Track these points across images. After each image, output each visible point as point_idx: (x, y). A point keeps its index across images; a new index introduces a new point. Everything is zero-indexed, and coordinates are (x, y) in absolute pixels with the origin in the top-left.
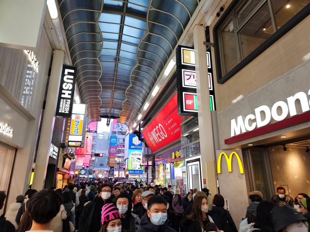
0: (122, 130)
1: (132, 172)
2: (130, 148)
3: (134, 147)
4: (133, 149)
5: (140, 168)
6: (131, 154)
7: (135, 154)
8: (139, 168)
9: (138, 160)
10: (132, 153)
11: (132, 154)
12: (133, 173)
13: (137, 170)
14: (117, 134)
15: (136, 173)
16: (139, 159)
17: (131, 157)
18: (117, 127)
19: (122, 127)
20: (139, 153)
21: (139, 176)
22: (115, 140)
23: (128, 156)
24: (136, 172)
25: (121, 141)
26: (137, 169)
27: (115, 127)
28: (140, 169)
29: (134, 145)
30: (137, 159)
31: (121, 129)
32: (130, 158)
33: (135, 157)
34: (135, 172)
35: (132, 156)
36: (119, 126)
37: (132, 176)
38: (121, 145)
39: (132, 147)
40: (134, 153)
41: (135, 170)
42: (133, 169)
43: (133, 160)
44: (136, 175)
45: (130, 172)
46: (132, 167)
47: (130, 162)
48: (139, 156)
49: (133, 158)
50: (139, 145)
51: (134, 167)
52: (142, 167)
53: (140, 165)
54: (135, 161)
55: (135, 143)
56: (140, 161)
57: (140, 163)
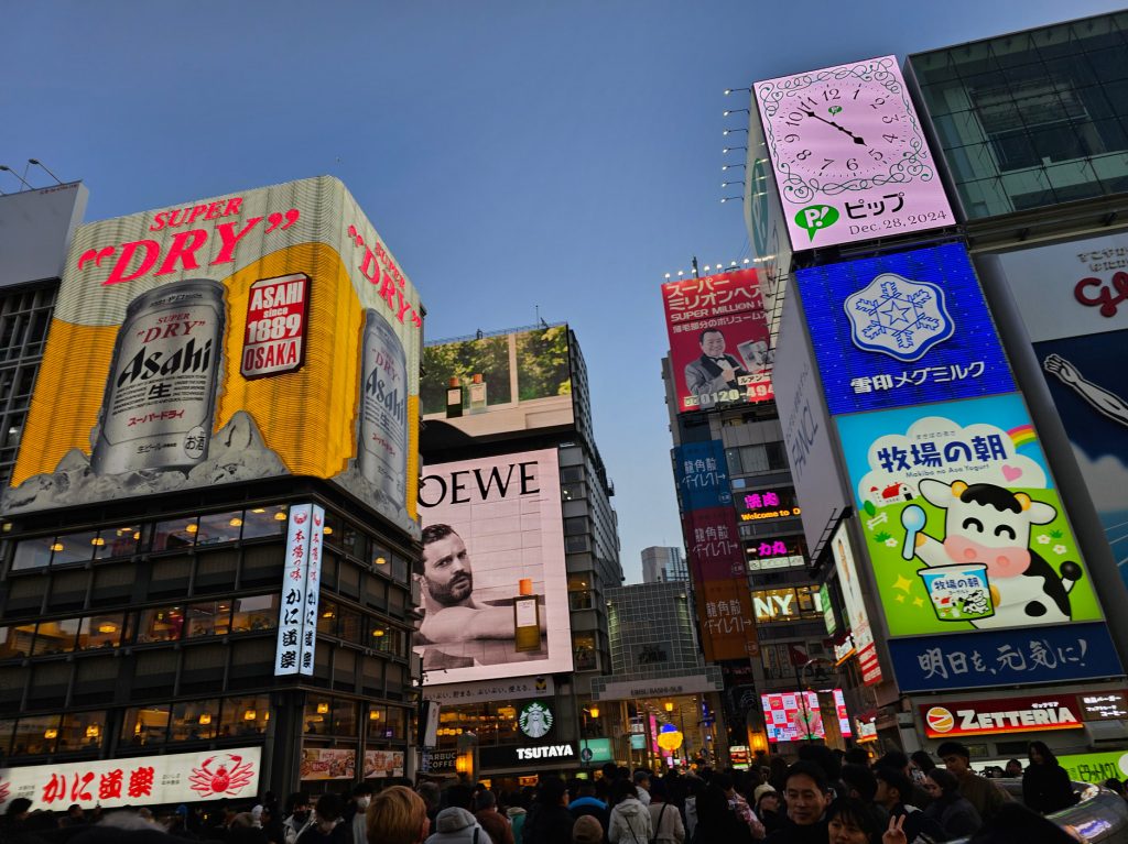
0: (744, 388)
1: (958, 662)
2: (839, 400)
3: (886, 382)
4: (878, 400)
6: (876, 462)
7: (927, 455)
8: (1035, 609)
9: (989, 515)
10: (887, 442)
11: (892, 459)
12: (972, 677)
13: (1017, 637)
14: (714, 426)
15: (1007, 674)
16: (1002, 498)
17: (891, 492)
18: (702, 382)
19: (739, 373)
20: (966, 435)
22: (710, 464)
23: (848, 489)
24: (1005, 655)
25: (757, 462)
26: (1012, 616)
27: (691, 380)
29: (877, 361)
30: (966, 498)
31: (733, 385)
32: (878, 501)
33: (942, 486)
34: (989, 661)
35: (898, 477)
37: (968, 714)
38: (761, 493)
39: (862, 385)
40: (903, 443)
42: (965, 627)
43: (913, 518)
44: (1025, 705)
45: (931, 660)
46: (939, 606)
47: (892, 543)
48: (976, 461)
49: (916, 495)
50: (939, 351)
51: (955, 597)
52: (1067, 584)
53: (1037, 566)
54: (955, 527)
55: (887, 341)
56: (1007, 517)
57: (1021, 541)
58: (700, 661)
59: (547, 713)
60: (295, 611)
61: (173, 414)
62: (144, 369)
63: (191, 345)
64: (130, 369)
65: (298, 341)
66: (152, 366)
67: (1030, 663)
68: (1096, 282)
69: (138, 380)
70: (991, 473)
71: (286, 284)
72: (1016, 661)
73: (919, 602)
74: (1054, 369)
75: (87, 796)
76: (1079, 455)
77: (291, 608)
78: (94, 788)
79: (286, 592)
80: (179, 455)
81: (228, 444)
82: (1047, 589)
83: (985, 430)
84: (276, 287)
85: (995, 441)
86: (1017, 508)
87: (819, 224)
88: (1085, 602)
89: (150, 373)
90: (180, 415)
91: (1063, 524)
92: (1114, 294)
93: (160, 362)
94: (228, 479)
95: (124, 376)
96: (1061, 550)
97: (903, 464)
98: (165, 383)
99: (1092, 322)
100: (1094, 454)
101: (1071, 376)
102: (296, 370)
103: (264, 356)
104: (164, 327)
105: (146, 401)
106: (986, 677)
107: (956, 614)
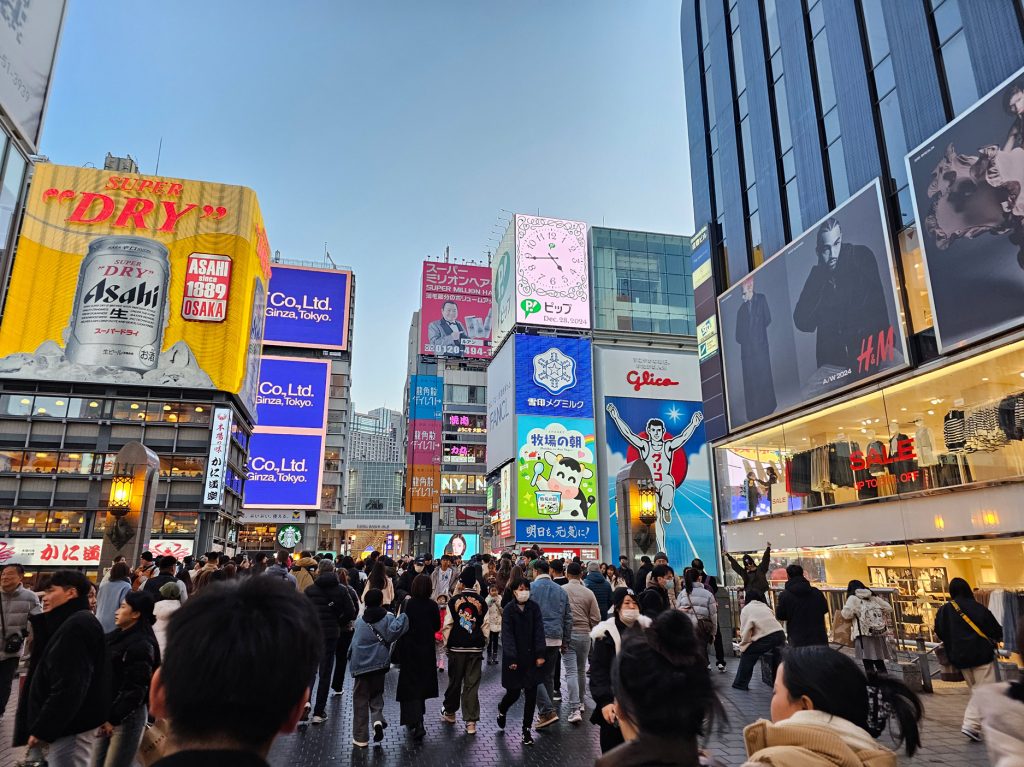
0: (464, 347)
1: (541, 532)
2: (521, 407)
3: (542, 402)
4: (539, 410)
5: (580, 511)
6: (529, 440)
7: (551, 441)
8: (575, 513)
9: (568, 471)
10: (535, 432)
11: (536, 439)
13: (565, 524)
14: (441, 366)
15: (559, 539)
16: (574, 465)
17: (533, 455)
18: (439, 337)
19: (462, 336)
20: (568, 434)
21: (577, 551)
22: (433, 392)
23: (516, 450)
24: (559, 530)
25: (461, 397)
27: (432, 334)
28: (581, 517)
29: (541, 391)
30: (561, 463)
31: (457, 343)
33: (553, 455)
34: (553, 532)
35: (537, 448)
36: (449, 332)
38: (460, 416)
39: (532, 402)
40: (542, 433)
41: (552, 524)
42: (547, 518)
43: (539, 468)
44: (561, 550)
45: (531, 530)
46: (540, 507)
47: (527, 478)
48: (569, 447)
49: (542, 458)
50: (568, 393)
51: (546, 505)
52: (589, 504)
53: (580, 496)
54: (554, 475)
55: (547, 382)
56: (575, 473)
57: (577, 485)
58: (402, 510)
59: (298, 533)
60: (217, 470)
61: (130, 332)
62: (105, 295)
63: (143, 286)
64: (94, 292)
65: (224, 303)
66: (115, 297)
67: (567, 534)
68: (636, 373)
69: (101, 301)
70: (572, 453)
71: (216, 261)
72: (562, 533)
73: (532, 505)
74: (609, 410)
75: (76, 558)
76: (608, 449)
77: (215, 468)
78: (79, 554)
79: (211, 458)
80: (135, 361)
81: (173, 361)
82: (581, 506)
83: (576, 433)
84: (208, 261)
85: (578, 440)
86: (579, 470)
87: (531, 310)
88: (593, 514)
89: (111, 299)
90: (136, 334)
91: (594, 481)
92: (641, 381)
93: (119, 293)
94: (172, 384)
95: (88, 297)
96: (590, 491)
97: (540, 443)
98: (123, 309)
99: (629, 392)
100: (614, 451)
101: (615, 414)
102: (222, 322)
103: (199, 308)
104: (121, 268)
105: (108, 319)
106: (550, 539)
107: (545, 512)
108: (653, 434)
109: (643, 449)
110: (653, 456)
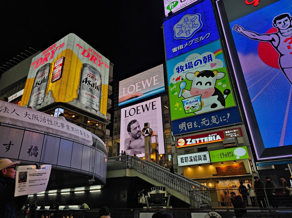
1: (190, 125)
2: (169, 56)
3: (181, 47)
4: (180, 53)
5: (219, 103)
6: (175, 71)
7: (189, 66)
8: (214, 106)
10: (178, 65)
11: (180, 69)
12: (194, 129)
13: (208, 115)
15: (204, 127)
16: (208, 74)
17: (178, 79)
21: (222, 134)
23: (168, 81)
24: (204, 121)
26: (207, 109)
28: (220, 107)
32: (174, 82)
34: (198, 124)
35: (182, 74)
37: (189, 140)
39: (175, 50)
40: (183, 64)
41: (197, 118)
42: (193, 114)
43: (182, 85)
44: (206, 135)
45: (182, 126)
46: (186, 109)
47: (176, 94)
48: (203, 64)
49: (184, 78)
50: (199, 33)
51: (191, 106)
52: (225, 96)
53: (217, 92)
55: (184, 35)
56: (210, 79)
63: (44, 78)
64: (35, 85)
65: (60, 72)
66: (38, 84)
67: (211, 123)
70: (207, 67)
71: (60, 60)
72: (207, 123)
73: (181, 109)
80: (40, 102)
81: (47, 98)
82: (218, 99)
83: (206, 54)
84: (58, 61)
85: (210, 57)
87: (173, 7)
88: (230, 102)
90: (41, 93)
91: (227, 78)
94: (46, 105)
96: (224, 86)
97: (182, 70)
98: (40, 87)
101: (240, 30)
102: (60, 78)
103: (55, 77)
104: (41, 75)
105: (37, 91)
106: (197, 128)
107: (190, 111)
108: (280, 26)
109: (273, 40)
110: (285, 41)
